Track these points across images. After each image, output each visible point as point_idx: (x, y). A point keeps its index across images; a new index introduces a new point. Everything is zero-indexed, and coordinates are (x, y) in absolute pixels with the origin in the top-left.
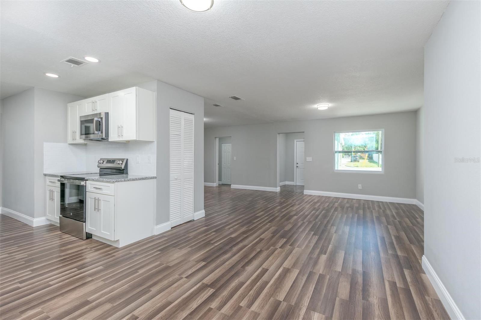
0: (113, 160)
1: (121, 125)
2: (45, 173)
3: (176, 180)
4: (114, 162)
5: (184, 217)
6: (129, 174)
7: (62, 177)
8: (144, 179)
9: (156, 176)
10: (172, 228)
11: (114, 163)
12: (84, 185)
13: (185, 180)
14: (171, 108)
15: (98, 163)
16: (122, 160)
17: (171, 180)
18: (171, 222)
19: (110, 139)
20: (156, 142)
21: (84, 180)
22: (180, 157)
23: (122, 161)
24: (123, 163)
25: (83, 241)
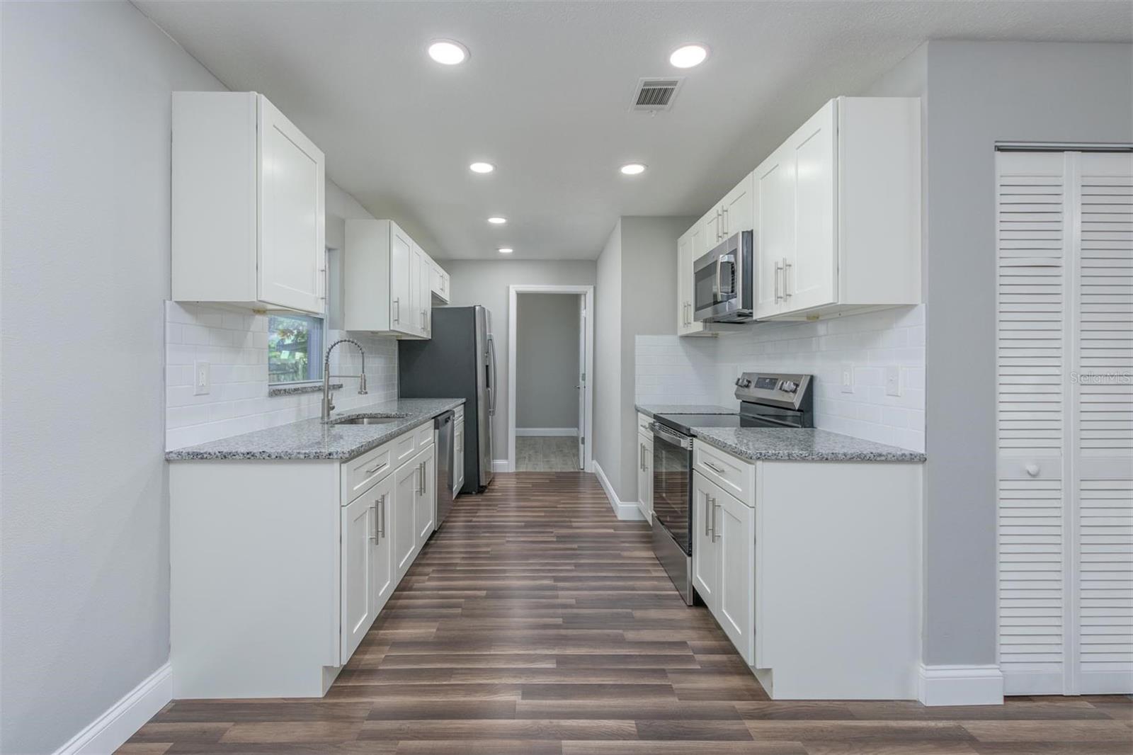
0: (771, 379)
1: (784, 260)
3: (1029, 477)
4: (775, 384)
5: (1084, 667)
6: (819, 428)
7: (655, 417)
8: (869, 460)
9: (923, 451)
10: (1007, 698)
11: (773, 389)
12: (689, 449)
13: (1085, 485)
14: (1000, 149)
15: (737, 384)
16: (796, 379)
17: (999, 477)
18: (1006, 667)
19: (758, 314)
20: (922, 310)
21: (688, 436)
22: (1056, 371)
23: (794, 384)
24: (798, 389)
25: (686, 607)
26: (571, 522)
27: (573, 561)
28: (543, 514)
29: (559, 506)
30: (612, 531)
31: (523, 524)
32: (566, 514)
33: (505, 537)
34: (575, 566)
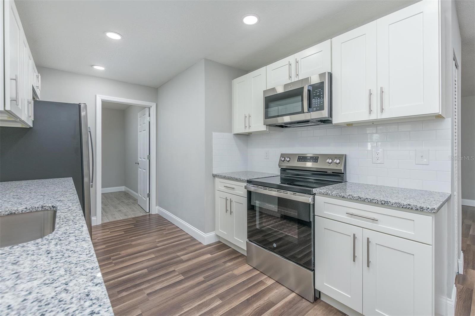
0: (311, 157)
2: (215, 173)
7: (249, 182)
11: (316, 162)
12: (311, 202)
16: (338, 157)
21: (311, 194)
23: (338, 160)
24: (342, 162)
25: (312, 305)
26: (178, 257)
27: (214, 295)
28: (153, 256)
29: (158, 245)
30: (209, 256)
31: (146, 270)
32: (170, 251)
33: (142, 290)
34: (221, 299)
